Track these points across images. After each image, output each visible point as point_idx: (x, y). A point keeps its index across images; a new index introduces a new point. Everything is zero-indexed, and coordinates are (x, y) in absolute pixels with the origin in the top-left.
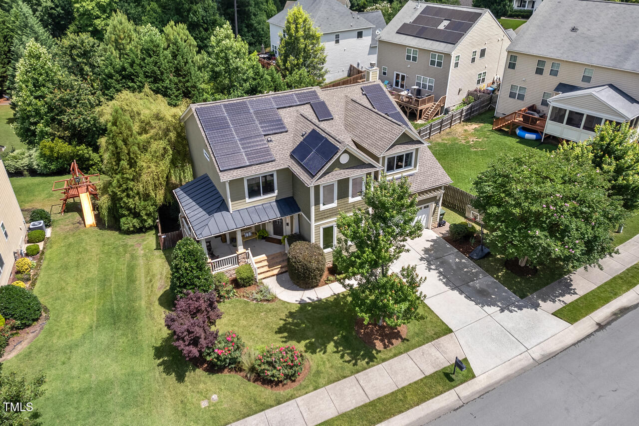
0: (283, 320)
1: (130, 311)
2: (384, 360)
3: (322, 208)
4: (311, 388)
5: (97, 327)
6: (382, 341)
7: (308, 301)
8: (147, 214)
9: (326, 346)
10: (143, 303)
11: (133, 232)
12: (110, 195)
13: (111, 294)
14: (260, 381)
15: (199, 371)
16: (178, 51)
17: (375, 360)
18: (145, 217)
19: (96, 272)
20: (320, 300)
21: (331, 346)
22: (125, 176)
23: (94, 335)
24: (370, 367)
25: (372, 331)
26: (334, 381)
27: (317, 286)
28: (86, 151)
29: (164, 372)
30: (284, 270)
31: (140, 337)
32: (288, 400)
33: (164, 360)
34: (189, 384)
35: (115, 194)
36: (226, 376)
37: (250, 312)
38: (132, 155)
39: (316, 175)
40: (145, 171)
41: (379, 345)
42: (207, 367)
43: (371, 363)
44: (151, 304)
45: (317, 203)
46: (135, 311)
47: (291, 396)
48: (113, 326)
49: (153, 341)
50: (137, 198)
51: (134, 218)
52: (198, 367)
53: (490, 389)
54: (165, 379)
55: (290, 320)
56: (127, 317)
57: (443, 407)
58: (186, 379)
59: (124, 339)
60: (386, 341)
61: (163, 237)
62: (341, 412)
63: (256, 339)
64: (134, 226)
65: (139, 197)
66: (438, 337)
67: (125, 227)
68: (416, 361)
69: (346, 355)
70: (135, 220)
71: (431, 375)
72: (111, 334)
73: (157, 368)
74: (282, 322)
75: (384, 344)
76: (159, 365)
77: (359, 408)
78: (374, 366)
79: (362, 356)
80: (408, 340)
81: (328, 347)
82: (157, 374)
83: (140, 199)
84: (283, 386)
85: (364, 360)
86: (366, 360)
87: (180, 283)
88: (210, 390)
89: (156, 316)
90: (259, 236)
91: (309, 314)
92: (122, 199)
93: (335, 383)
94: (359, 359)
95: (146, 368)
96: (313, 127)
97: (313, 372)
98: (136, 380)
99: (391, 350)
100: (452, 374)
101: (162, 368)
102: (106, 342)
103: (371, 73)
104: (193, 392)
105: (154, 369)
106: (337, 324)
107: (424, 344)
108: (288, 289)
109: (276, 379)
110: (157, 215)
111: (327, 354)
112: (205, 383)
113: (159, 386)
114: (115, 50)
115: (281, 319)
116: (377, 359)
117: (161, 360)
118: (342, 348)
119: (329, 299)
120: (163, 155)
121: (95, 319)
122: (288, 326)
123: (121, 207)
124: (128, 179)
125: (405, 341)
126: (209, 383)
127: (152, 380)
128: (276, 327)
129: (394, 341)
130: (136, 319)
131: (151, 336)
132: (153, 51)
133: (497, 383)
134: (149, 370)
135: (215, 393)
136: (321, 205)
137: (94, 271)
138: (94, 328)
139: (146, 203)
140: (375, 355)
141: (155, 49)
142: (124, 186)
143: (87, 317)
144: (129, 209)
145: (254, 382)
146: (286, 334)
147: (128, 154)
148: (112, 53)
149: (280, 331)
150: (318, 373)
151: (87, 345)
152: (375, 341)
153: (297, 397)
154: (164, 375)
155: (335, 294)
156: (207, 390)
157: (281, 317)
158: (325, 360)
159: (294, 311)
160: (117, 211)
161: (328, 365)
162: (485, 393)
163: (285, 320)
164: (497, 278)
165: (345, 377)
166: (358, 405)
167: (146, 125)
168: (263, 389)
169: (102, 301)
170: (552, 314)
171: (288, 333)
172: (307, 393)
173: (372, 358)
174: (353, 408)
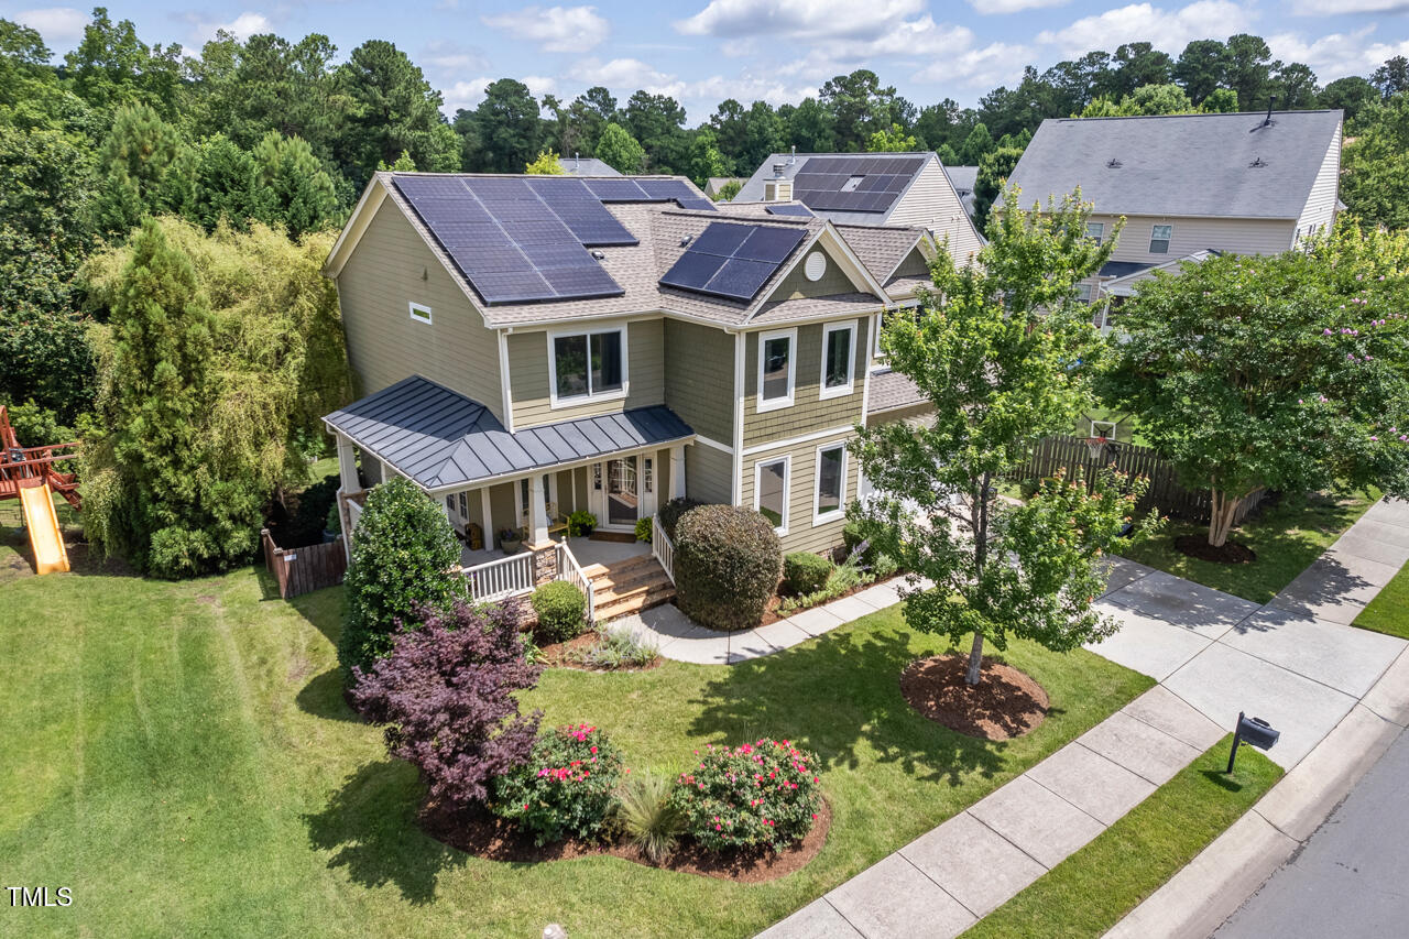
0: (699, 702)
1: (206, 738)
2: (1027, 764)
3: (764, 405)
4: (860, 861)
5: (87, 792)
6: (996, 718)
7: (750, 655)
8: (232, 517)
9: (851, 750)
10: (247, 714)
11: (188, 574)
12: (119, 467)
13: (133, 706)
14: (694, 863)
15: (478, 864)
16: (295, 190)
17: (1003, 765)
18: (228, 525)
19: (78, 660)
20: (782, 652)
21: (862, 748)
22: (169, 404)
23: (80, 813)
24: (998, 786)
25: (958, 698)
26: (917, 834)
27: (758, 623)
28: (38, 419)
29: (355, 880)
30: (656, 598)
31: (250, 800)
32: (804, 901)
33: (346, 850)
34: (451, 905)
35: (137, 458)
36: (574, 864)
37: (597, 696)
38: (190, 348)
39: (754, 298)
40: (228, 392)
41: (994, 731)
42: (504, 847)
43: (996, 775)
44: (274, 713)
45: (751, 390)
46: (222, 735)
47: (809, 889)
48: (147, 780)
49: (300, 801)
50: (203, 468)
51: (193, 529)
52: (472, 852)
53: (1340, 797)
54: (361, 903)
55: (719, 701)
56: (195, 751)
57: (1252, 860)
58: (438, 891)
59: (194, 809)
60: (1007, 718)
61: (288, 558)
62: (982, 914)
63: (637, 756)
64: (193, 554)
65: (211, 465)
66: (1131, 698)
67: (162, 557)
68: (1110, 757)
69: (915, 763)
70: (197, 535)
71: (1170, 782)
72: (142, 803)
73: (325, 873)
74: (698, 710)
75: (1006, 727)
76: (331, 865)
77: (1028, 891)
78: (1009, 780)
79: (962, 759)
80: (1061, 712)
81: (855, 752)
82: (331, 893)
83: (211, 470)
84: (769, 864)
85: (973, 769)
86: (979, 769)
87: (381, 616)
88: (533, 914)
89: (295, 740)
90: (574, 525)
91: (764, 684)
92: (156, 473)
93: (924, 837)
94: (958, 769)
95: (286, 880)
96: (710, 220)
97: (844, 815)
98: (255, 921)
99: (1030, 737)
100: (1224, 773)
101: (344, 873)
102: (126, 827)
103: (777, 188)
104: (475, 927)
105: (317, 877)
106: (854, 698)
107: (1105, 716)
108: (683, 636)
109: (752, 840)
110: (260, 519)
111: (861, 767)
112: (508, 895)
113: (345, 927)
114: (130, 176)
115: (691, 702)
116: (1006, 761)
117: (338, 849)
118: (896, 750)
119: (804, 647)
120: (280, 357)
121: (81, 771)
122: (720, 715)
123: (155, 499)
124: (176, 413)
125: (1056, 714)
126: (523, 893)
127: (315, 912)
128: (686, 723)
129: (1026, 717)
130: (230, 755)
131: (290, 789)
132: (232, 180)
133: (1345, 779)
134: (301, 884)
135: (551, 919)
136: (760, 396)
137: (69, 655)
138: (77, 793)
139: (230, 484)
140: (997, 753)
141: (236, 176)
142: (166, 434)
143: (49, 769)
144: (178, 504)
145: (673, 867)
146: (720, 735)
147: (180, 347)
148: (121, 179)
149: (700, 728)
150: (859, 818)
151: (55, 840)
152: (979, 722)
153: (827, 891)
154: (359, 890)
155: (814, 637)
156: (521, 914)
157: (692, 697)
158: (861, 782)
159: (721, 680)
160: (141, 514)
161: (879, 796)
162: (1334, 809)
163: (705, 703)
164: (1178, 572)
165: (943, 819)
166: (1021, 887)
167: (229, 286)
168: (710, 884)
169: (103, 724)
170: (1352, 625)
171: (724, 729)
172: (851, 875)
173: (992, 765)
174: (1010, 895)
